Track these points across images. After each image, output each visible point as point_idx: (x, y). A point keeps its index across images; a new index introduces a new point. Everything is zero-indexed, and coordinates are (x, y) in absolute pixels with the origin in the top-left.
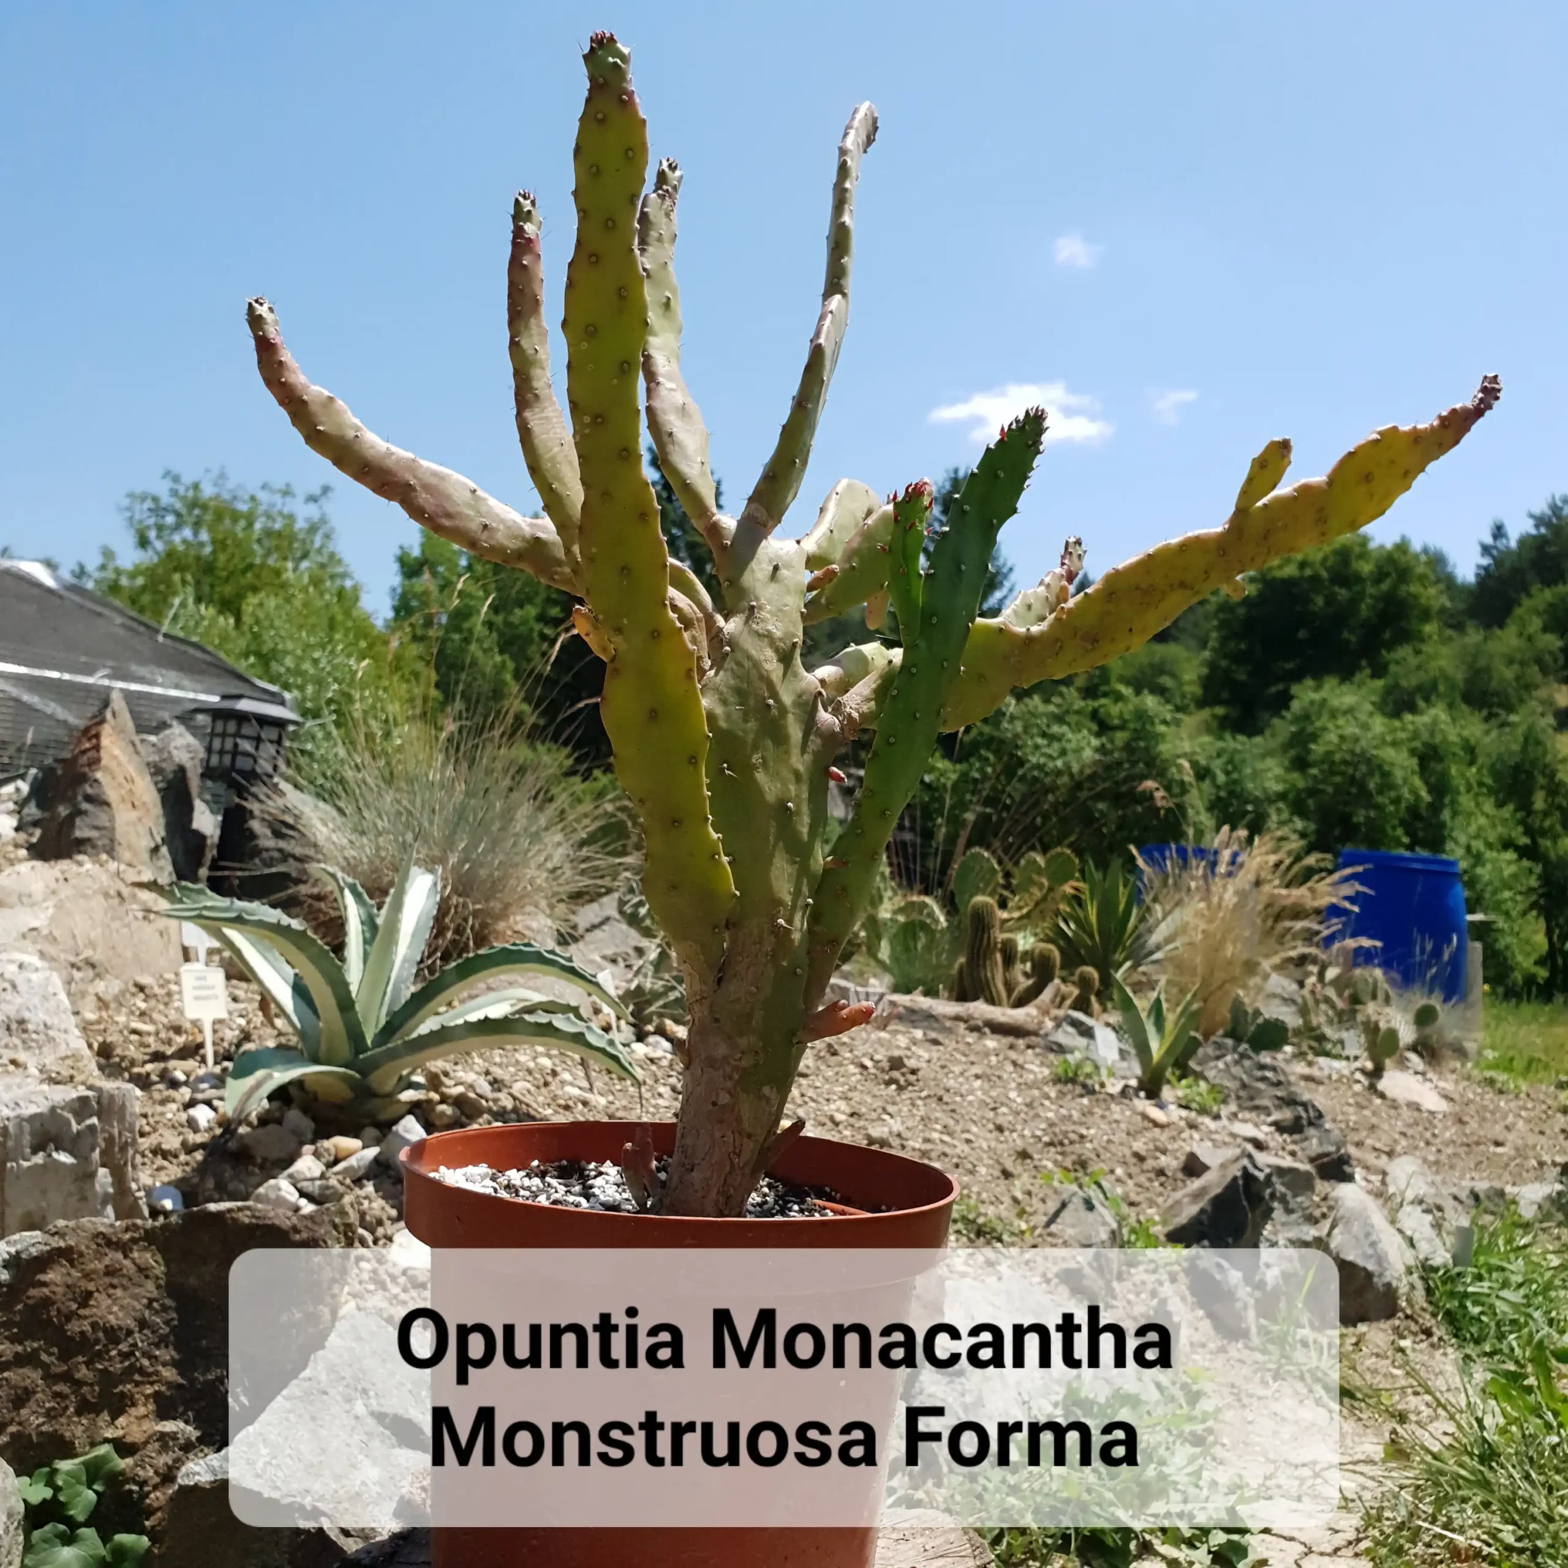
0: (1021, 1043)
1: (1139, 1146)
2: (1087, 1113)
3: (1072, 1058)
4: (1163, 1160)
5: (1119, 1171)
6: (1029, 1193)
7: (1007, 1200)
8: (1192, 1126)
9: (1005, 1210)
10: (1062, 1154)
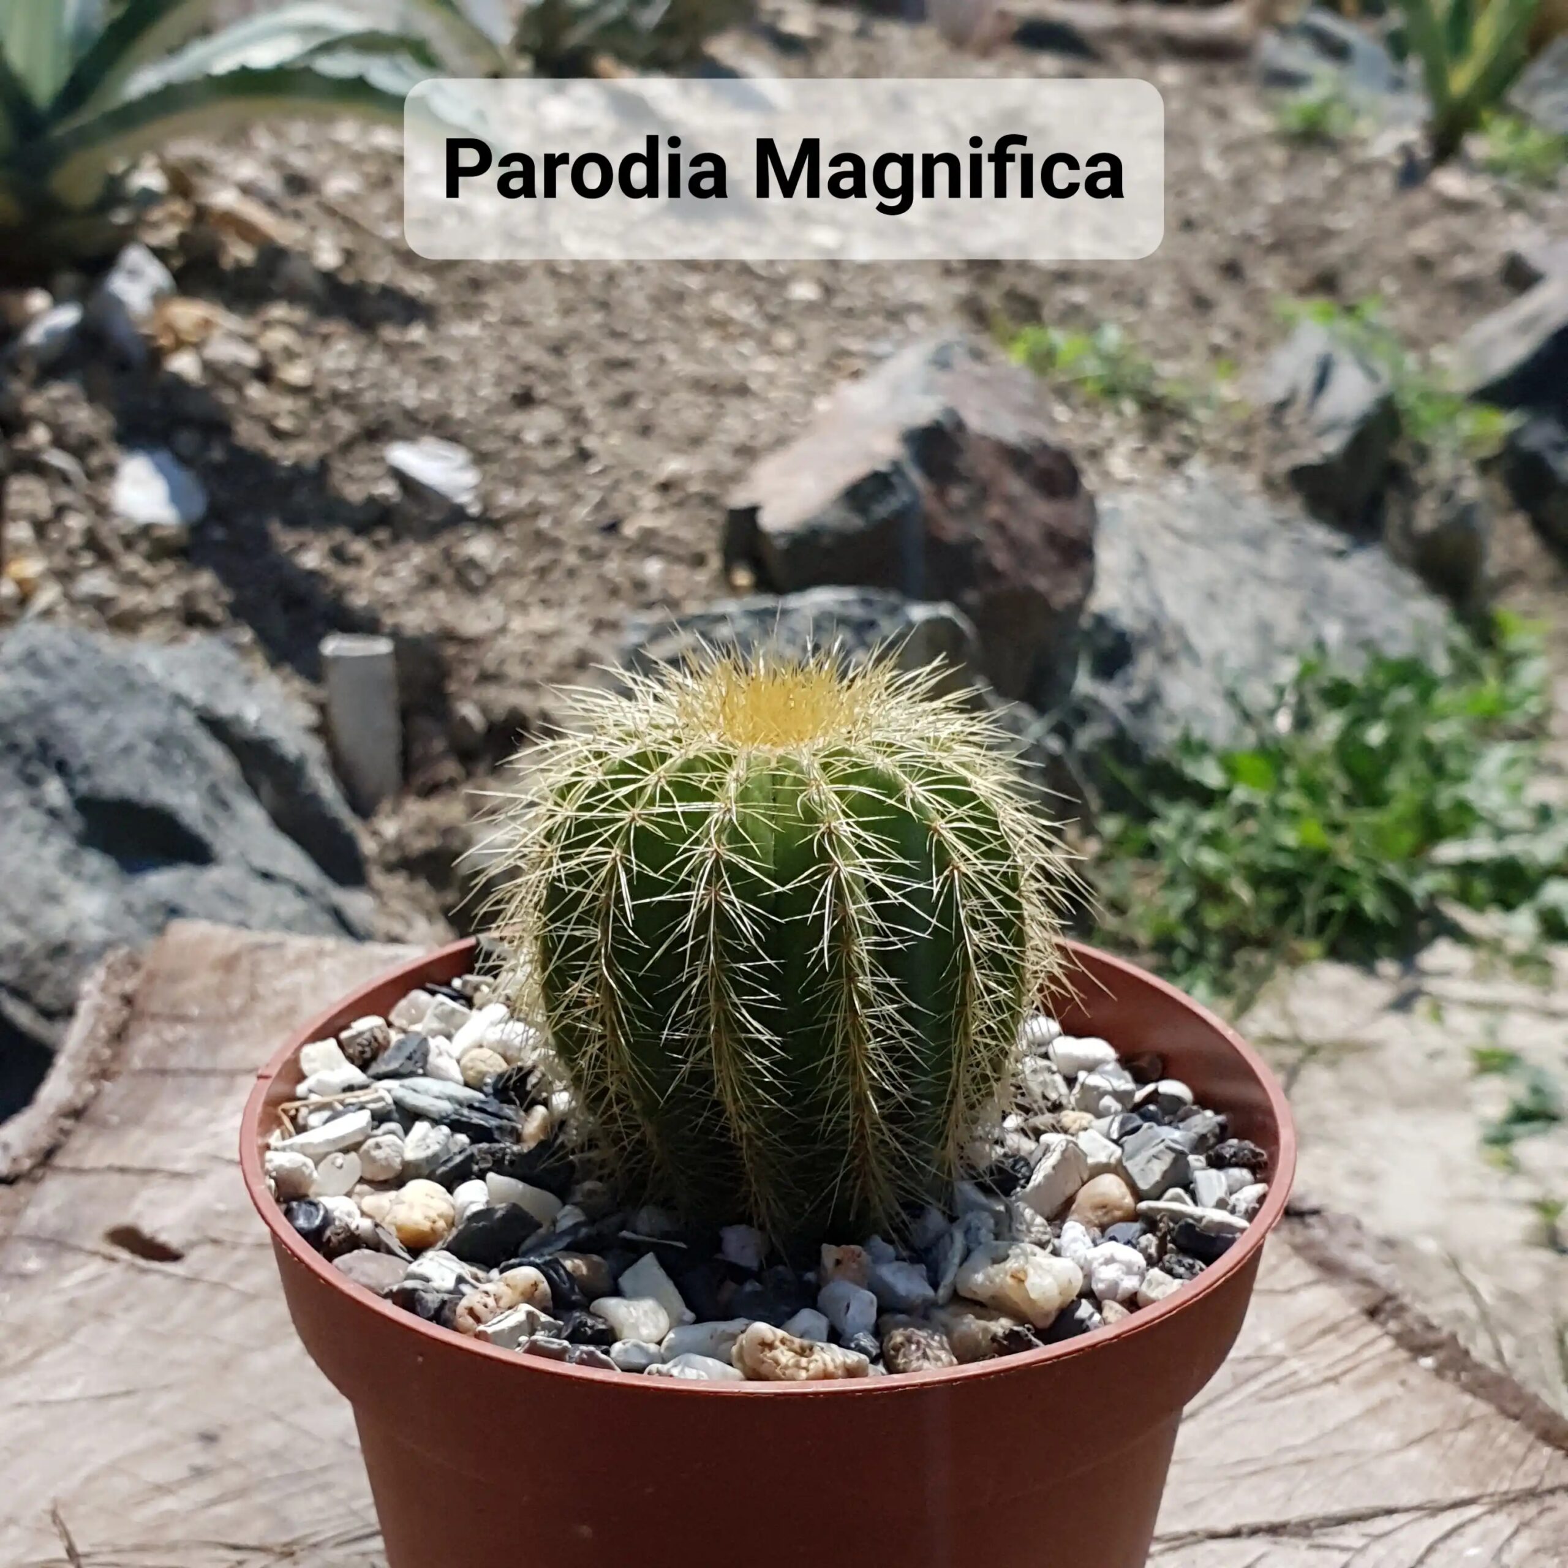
0: (1223, 71)
1: (1424, 240)
2: (1336, 188)
3: (1309, 97)
4: (1463, 267)
5: (1390, 286)
6: (1237, 335)
7: (1199, 349)
8: (1514, 203)
9: (1194, 364)
10: (1296, 264)
